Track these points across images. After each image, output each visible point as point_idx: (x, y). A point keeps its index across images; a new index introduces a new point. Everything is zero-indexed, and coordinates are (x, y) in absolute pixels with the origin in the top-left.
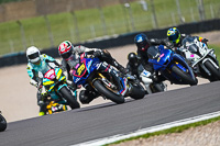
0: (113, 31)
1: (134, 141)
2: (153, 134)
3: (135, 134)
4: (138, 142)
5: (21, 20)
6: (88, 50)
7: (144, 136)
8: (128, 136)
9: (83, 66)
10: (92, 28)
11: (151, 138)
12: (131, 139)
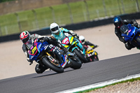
0: (110, 13)
1: (124, 84)
2: (136, 79)
3: (125, 79)
4: (126, 84)
5: (52, 6)
6: (40, 37)
7: (130, 80)
8: (120, 80)
9: (35, 48)
10: (98, 11)
11: (135, 81)
12: (122, 82)
